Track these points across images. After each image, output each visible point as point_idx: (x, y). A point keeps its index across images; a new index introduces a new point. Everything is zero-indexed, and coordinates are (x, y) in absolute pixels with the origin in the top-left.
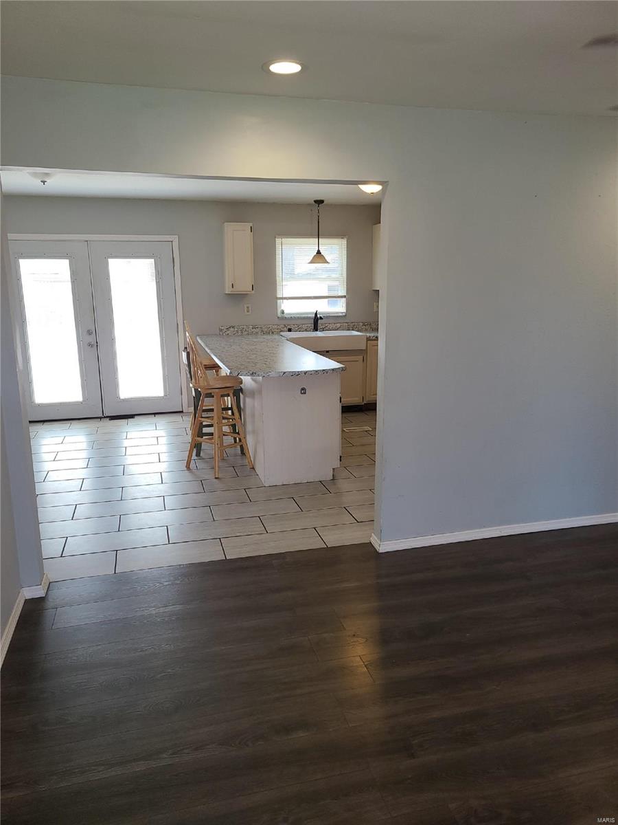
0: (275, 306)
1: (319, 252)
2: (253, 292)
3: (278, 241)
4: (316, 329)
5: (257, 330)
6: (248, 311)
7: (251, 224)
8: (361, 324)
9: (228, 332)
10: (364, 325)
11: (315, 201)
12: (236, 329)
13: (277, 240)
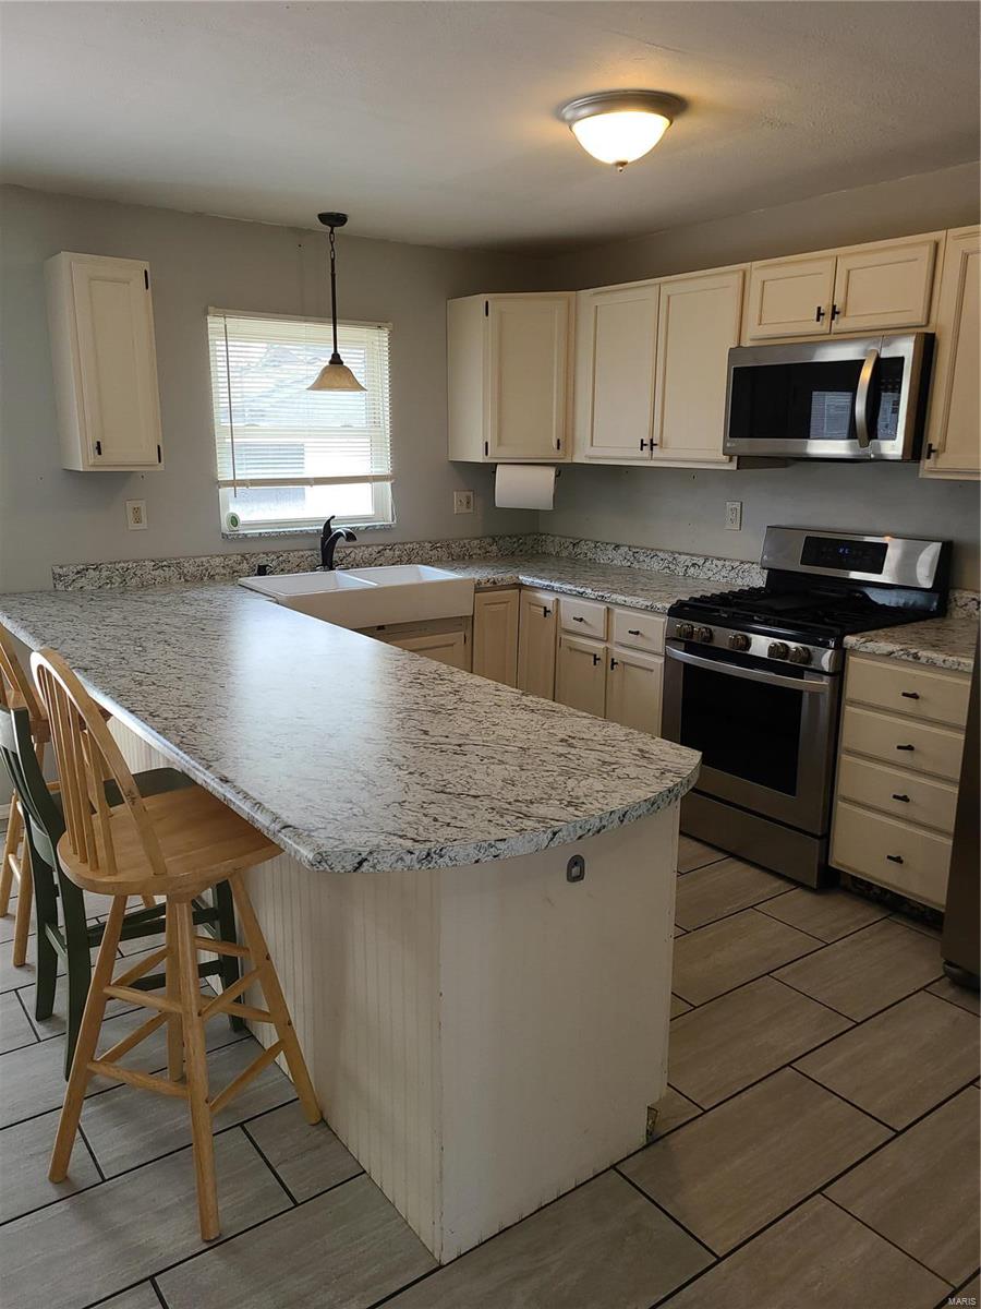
0: (214, 505)
1: (336, 360)
2: (161, 467)
3: (215, 324)
4: (328, 563)
5: (168, 573)
6: (138, 521)
7: (146, 265)
8: (428, 545)
9: (82, 582)
10: (434, 548)
11: (324, 218)
12: (105, 573)
13: (210, 319)
